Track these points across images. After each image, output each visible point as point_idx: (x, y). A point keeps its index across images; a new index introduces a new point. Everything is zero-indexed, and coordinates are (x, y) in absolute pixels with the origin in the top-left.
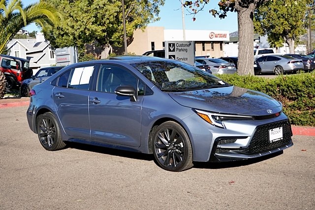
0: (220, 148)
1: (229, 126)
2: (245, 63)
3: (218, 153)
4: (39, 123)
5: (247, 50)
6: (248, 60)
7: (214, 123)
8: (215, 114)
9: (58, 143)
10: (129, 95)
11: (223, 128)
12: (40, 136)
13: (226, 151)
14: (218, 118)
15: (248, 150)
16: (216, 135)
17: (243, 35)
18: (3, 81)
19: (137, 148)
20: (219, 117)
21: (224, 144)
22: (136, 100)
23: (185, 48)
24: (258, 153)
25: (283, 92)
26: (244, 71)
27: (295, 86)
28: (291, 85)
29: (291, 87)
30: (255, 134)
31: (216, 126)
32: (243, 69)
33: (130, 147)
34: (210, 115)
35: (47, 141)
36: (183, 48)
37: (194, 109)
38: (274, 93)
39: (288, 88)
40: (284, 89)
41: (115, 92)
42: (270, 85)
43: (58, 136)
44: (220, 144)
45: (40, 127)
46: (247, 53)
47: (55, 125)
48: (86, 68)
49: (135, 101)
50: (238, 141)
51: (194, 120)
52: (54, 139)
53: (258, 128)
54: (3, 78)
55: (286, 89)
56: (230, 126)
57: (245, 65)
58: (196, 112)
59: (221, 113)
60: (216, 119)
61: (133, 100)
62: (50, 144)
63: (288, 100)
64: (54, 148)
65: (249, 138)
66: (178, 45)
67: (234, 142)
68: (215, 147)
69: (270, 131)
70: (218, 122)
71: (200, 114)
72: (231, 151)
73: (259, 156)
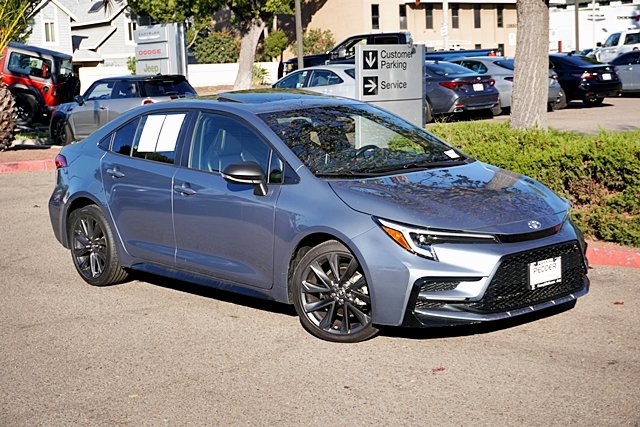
0: (424, 300)
1: (444, 254)
2: (529, 101)
3: (421, 309)
4: (73, 227)
5: (532, 72)
6: (533, 94)
7: (414, 247)
8: (418, 231)
9: (111, 271)
10: (250, 181)
11: (432, 259)
12: (76, 253)
13: (436, 305)
14: (422, 239)
15: (485, 304)
16: (416, 274)
17: (525, 38)
18: (10, 111)
19: (266, 291)
20: (425, 236)
21: (434, 291)
22: (264, 193)
23: (401, 60)
24: (504, 311)
25: (595, 172)
26: (523, 119)
27: (618, 161)
28: (611, 159)
29: (611, 163)
30: (497, 272)
31: (418, 254)
32: (522, 114)
33: (256, 289)
34: (406, 231)
35: (89, 265)
36: (396, 60)
37: (376, 219)
38: (576, 174)
39: (605, 164)
40: (596, 168)
41: (223, 175)
42: (569, 157)
43: (112, 256)
44: (426, 291)
45: (76, 234)
46: (532, 78)
47: (106, 232)
48: (170, 117)
49: (262, 195)
50: (462, 287)
51: (375, 240)
52: (103, 261)
53: (504, 261)
54: (10, 103)
55: (599, 165)
56: (447, 255)
57: (527, 105)
58: (381, 225)
59: (430, 229)
60: (418, 241)
61: (258, 193)
62: (94, 273)
63: (606, 190)
64: (104, 281)
65: (484, 280)
66: (384, 54)
67: (452, 288)
68: (414, 298)
69: (532, 266)
70: (422, 245)
71: (387, 230)
72: (446, 306)
73: (506, 317)
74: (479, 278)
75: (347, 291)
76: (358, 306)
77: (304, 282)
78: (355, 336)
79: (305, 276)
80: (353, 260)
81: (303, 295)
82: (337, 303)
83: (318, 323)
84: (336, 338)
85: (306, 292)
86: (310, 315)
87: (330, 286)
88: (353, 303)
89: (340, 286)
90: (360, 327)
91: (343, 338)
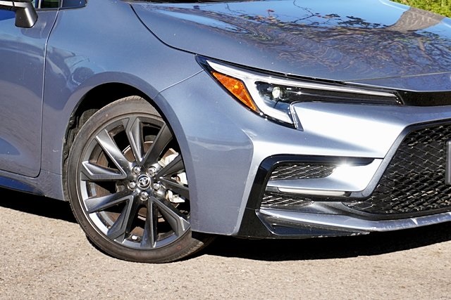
0: (277, 194)
1: (313, 119)
10: (10, 4)
11: (292, 126)
13: (296, 202)
14: (277, 93)
16: (264, 149)
19: (31, 181)
20: (282, 88)
21: (294, 178)
22: (31, 23)
24: (406, 216)
30: (398, 152)
31: (270, 119)
33: (16, 177)
34: (250, 80)
37: (203, 61)
44: (280, 178)
51: (198, 94)
53: (412, 135)
58: (210, 71)
59: (291, 78)
60: (270, 94)
61: (22, 23)
65: (376, 163)
67: (323, 175)
70: (276, 105)
71: (220, 78)
72: (313, 205)
73: (410, 226)
74: (367, 161)
75: (155, 180)
76: (171, 205)
77: (85, 163)
78: (164, 252)
79: (88, 154)
80: (165, 128)
81: (83, 185)
82: (137, 198)
83: (105, 230)
84: (134, 254)
85: (89, 181)
86: (94, 216)
87: (127, 170)
88: (163, 200)
89: (144, 170)
90: (172, 238)
91: (145, 255)
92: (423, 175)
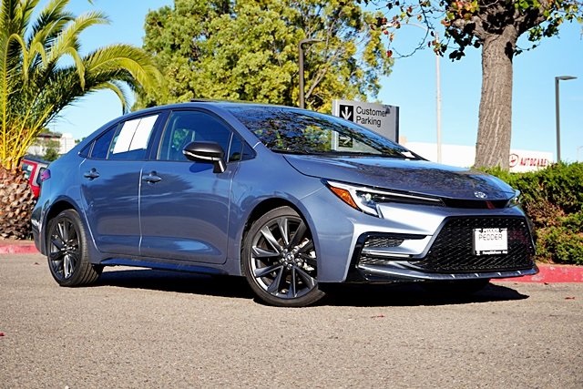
0: (368, 256)
1: (390, 212)
2: (492, 145)
4: (51, 232)
5: (496, 118)
6: (496, 139)
7: (360, 205)
8: (364, 189)
9: (82, 270)
10: (210, 158)
11: (377, 216)
12: (52, 257)
13: (381, 261)
14: (368, 197)
15: (427, 262)
16: (360, 229)
17: (490, 88)
19: (220, 266)
20: (372, 194)
21: (378, 246)
22: (223, 170)
23: (376, 117)
24: (449, 273)
25: (550, 194)
26: (487, 162)
27: (573, 179)
28: (566, 178)
29: (566, 182)
30: (441, 232)
31: (365, 213)
32: (486, 157)
34: (353, 190)
35: (63, 268)
36: (371, 117)
37: (325, 181)
38: (533, 196)
39: (560, 184)
40: (551, 188)
41: (184, 152)
42: (525, 180)
43: (84, 255)
45: (53, 238)
46: (495, 124)
47: (80, 232)
48: (145, 120)
49: (220, 171)
50: (407, 244)
51: (322, 199)
52: (76, 261)
53: (448, 223)
55: (554, 184)
57: (491, 149)
58: (329, 186)
59: (376, 188)
61: (217, 170)
62: (67, 273)
63: (562, 212)
64: (76, 282)
65: (428, 238)
66: (359, 110)
67: (396, 245)
68: (358, 254)
69: (477, 232)
70: (368, 204)
71: (334, 190)
72: (391, 263)
73: (450, 278)
74: (424, 237)
75: (296, 256)
76: (307, 271)
77: (254, 247)
78: (302, 299)
79: (256, 242)
80: (302, 223)
81: (253, 260)
82: (285, 268)
83: (266, 288)
84: (283, 301)
85: (256, 258)
86: (259, 279)
87: (280, 251)
88: (302, 268)
89: (290, 249)
90: (307, 290)
91: (290, 301)
92: (457, 248)
